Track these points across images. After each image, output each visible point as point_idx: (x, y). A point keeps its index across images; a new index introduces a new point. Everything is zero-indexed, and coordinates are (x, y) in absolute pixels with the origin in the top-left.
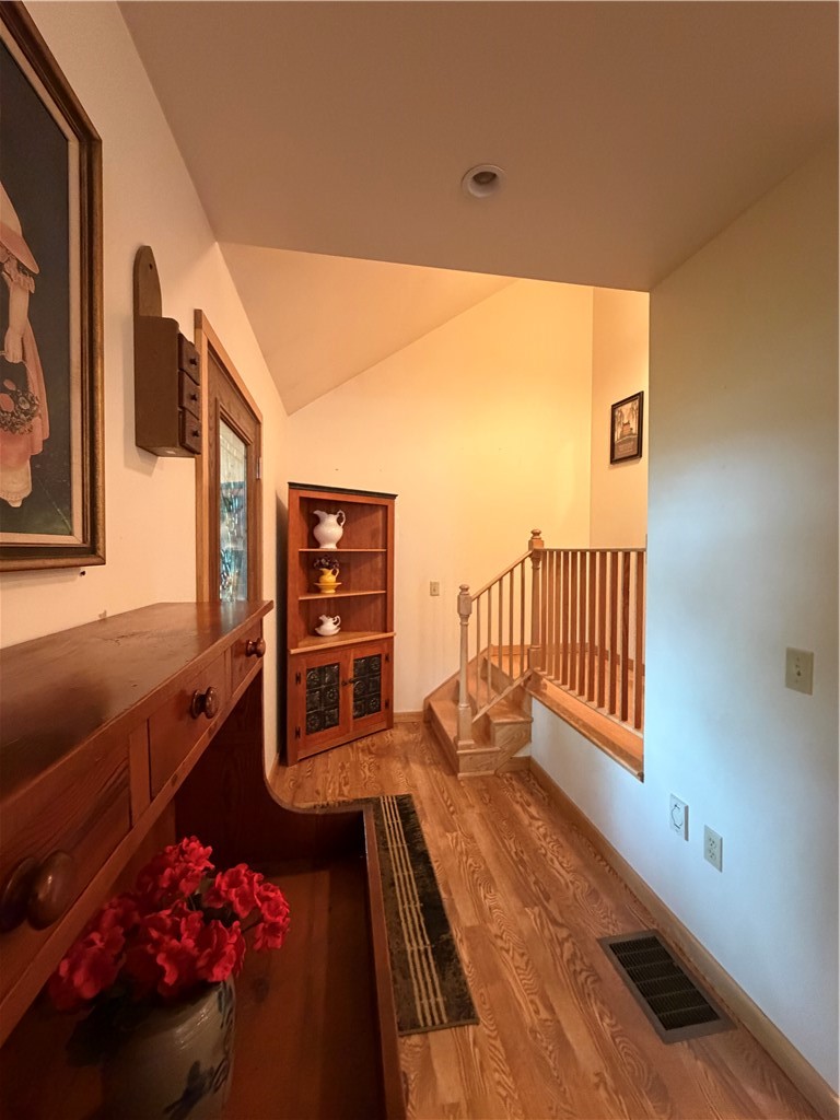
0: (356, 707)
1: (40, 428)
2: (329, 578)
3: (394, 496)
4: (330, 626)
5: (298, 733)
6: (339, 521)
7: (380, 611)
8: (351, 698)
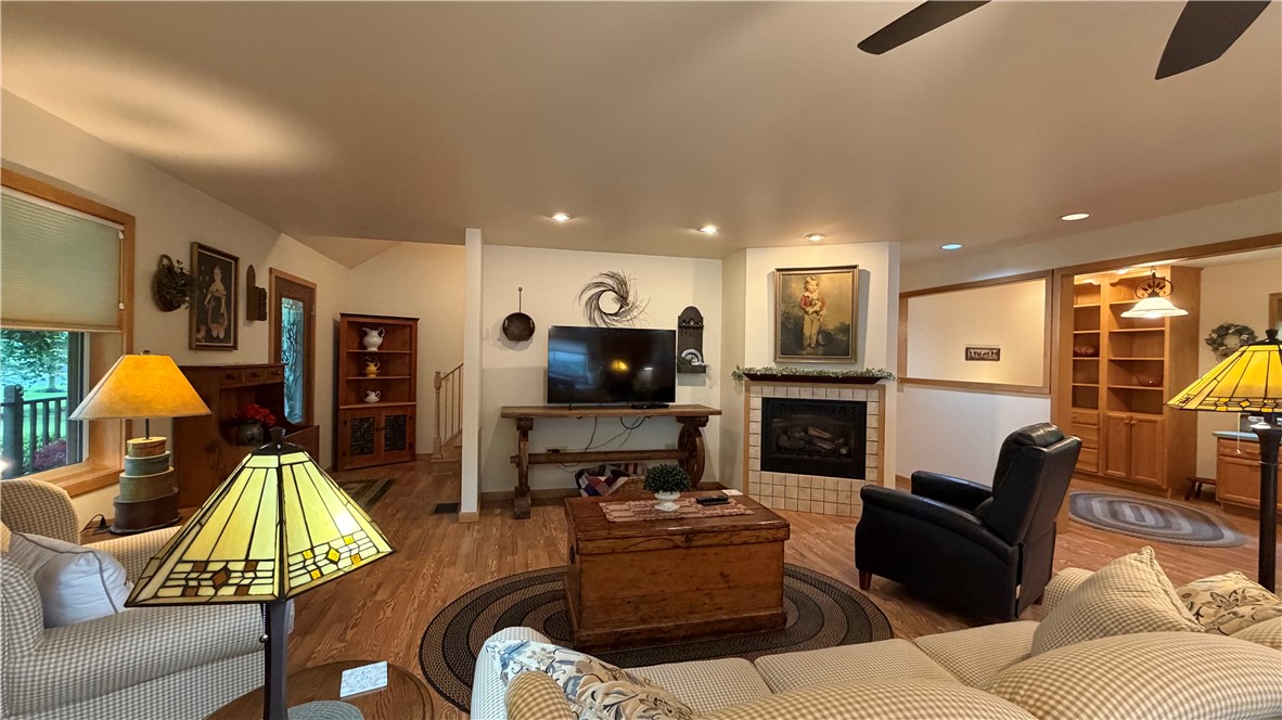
0: (386, 445)
1: (226, 323)
2: (372, 368)
3: (417, 319)
4: (373, 397)
5: (344, 454)
6: (380, 334)
7: (409, 386)
8: (383, 439)
